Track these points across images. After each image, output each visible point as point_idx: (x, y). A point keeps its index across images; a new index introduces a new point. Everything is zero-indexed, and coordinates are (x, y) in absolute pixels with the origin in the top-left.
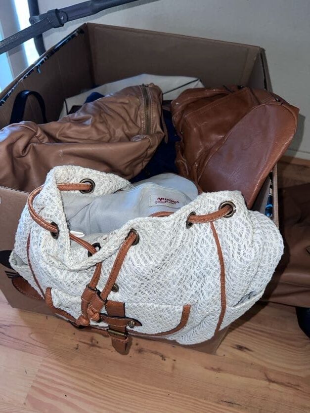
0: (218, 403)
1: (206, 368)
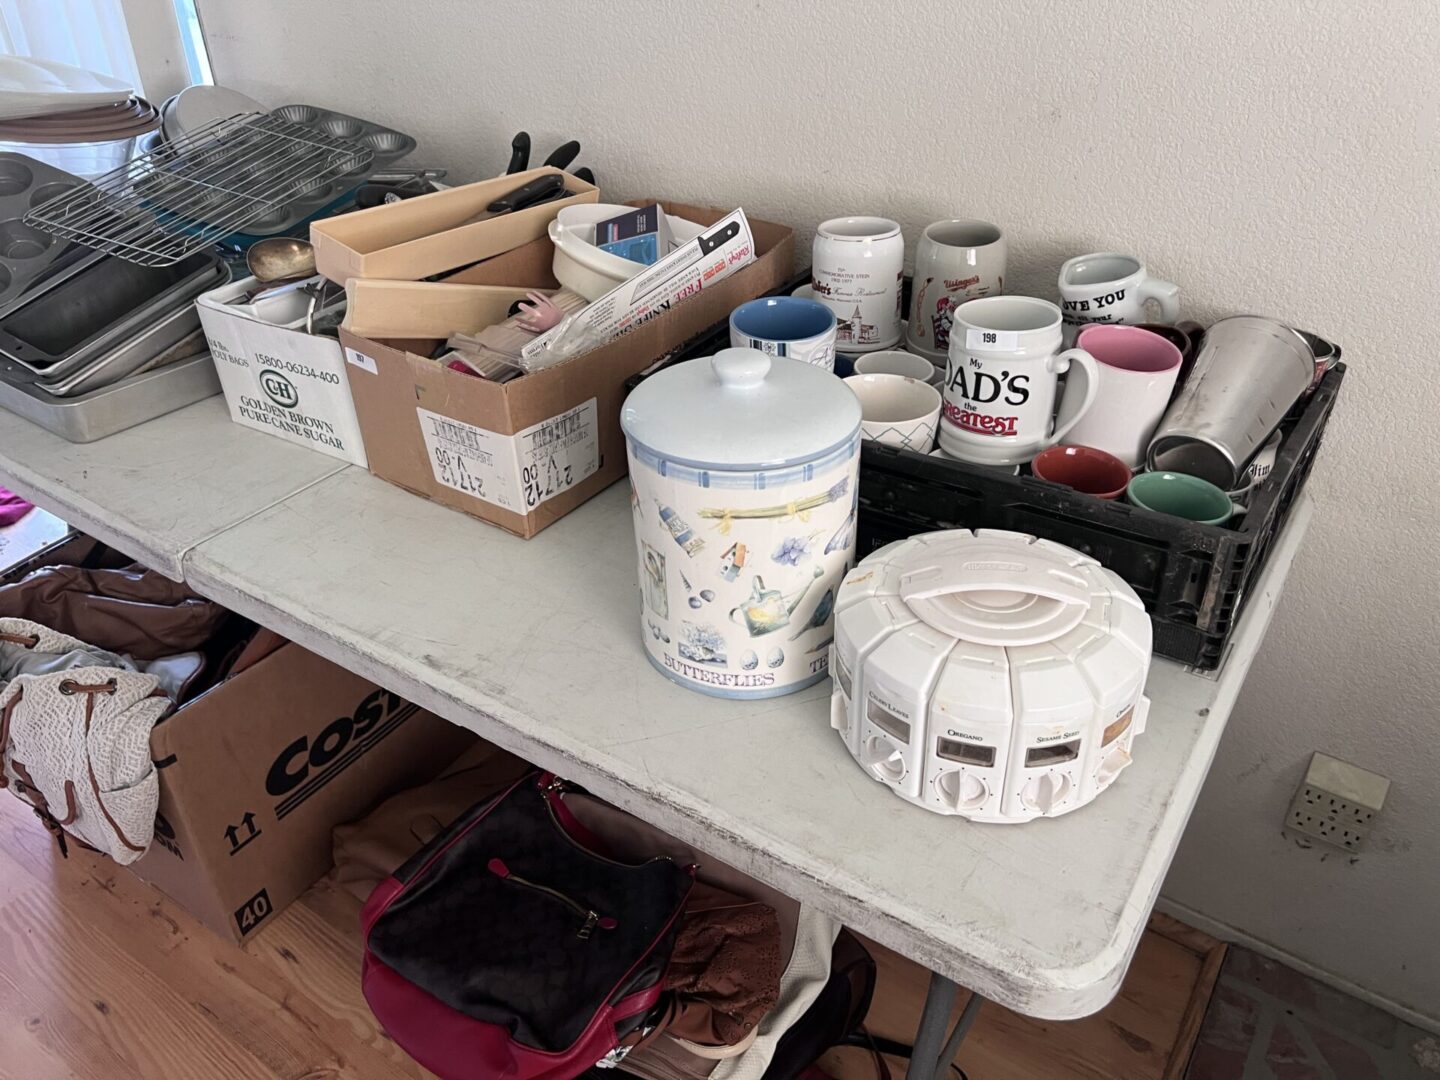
0: (192, 1004)
1: (217, 962)
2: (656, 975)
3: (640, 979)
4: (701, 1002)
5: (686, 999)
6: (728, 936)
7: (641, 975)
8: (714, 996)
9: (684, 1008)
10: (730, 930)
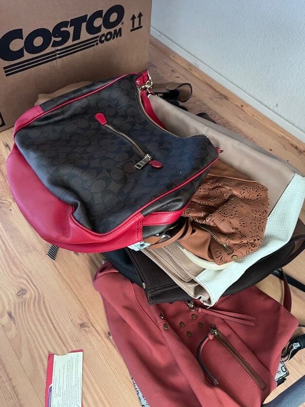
2: (180, 205)
3: (168, 203)
4: (206, 231)
5: (196, 226)
6: (233, 196)
7: (169, 201)
8: (216, 230)
9: (193, 231)
10: (235, 192)
